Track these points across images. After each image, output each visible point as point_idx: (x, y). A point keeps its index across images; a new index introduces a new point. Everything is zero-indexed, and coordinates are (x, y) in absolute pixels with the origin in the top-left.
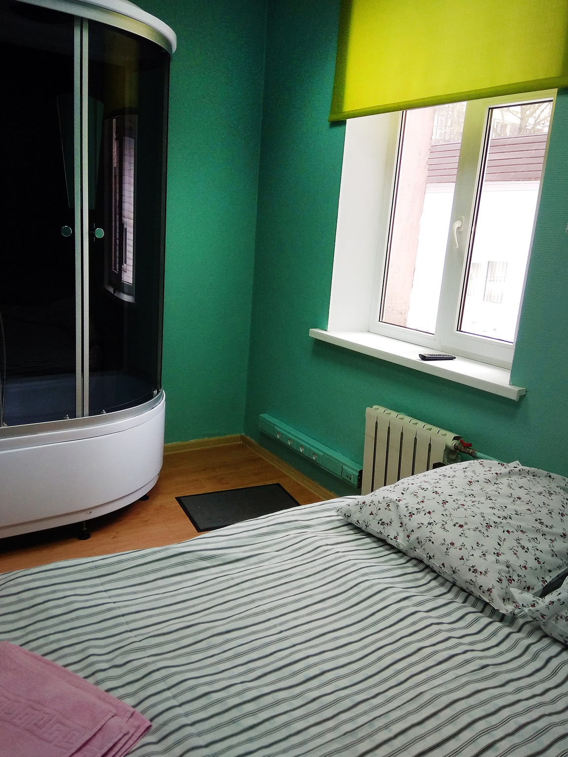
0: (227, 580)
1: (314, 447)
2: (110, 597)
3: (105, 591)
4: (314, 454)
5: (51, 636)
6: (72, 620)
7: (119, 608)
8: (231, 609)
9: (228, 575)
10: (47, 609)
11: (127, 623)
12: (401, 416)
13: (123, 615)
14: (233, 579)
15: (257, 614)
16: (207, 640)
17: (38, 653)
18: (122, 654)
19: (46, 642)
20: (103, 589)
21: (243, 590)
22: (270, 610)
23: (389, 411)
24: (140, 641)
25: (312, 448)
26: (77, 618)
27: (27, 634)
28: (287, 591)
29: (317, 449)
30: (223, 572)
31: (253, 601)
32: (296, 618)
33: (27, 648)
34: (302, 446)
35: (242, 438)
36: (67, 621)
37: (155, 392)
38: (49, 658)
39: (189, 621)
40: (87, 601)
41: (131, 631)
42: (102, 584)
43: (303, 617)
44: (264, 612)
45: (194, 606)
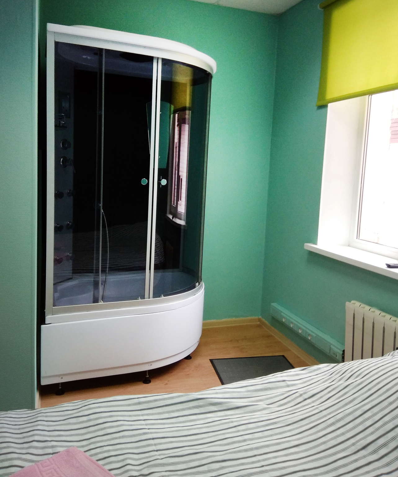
0: (228, 423)
1: (310, 330)
2: (146, 425)
3: (144, 420)
4: (309, 335)
5: (105, 447)
6: (120, 438)
7: (151, 433)
8: (228, 444)
9: (229, 419)
10: (105, 428)
11: (155, 445)
12: (373, 309)
13: (153, 439)
14: (232, 422)
15: (246, 450)
16: (208, 465)
17: (94, 458)
18: (148, 467)
19: (101, 451)
20: (143, 419)
21: (238, 431)
22: (257, 448)
23: (363, 305)
24: (162, 459)
25: (308, 331)
26: (123, 437)
27: (90, 444)
28: (271, 435)
29: (312, 331)
30: (226, 416)
31: (245, 441)
32: (275, 457)
33: (88, 454)
34: (300, 328)
35: (259, 320)
36: (116, 438)
37: (197, 284)
38: (101, 463)
39: (198, 449)
40: (131, 425)
41: (157, 451)
42: (142, 415)
43: (281, 457)
44: (251, 449)
45: (202, 439)
